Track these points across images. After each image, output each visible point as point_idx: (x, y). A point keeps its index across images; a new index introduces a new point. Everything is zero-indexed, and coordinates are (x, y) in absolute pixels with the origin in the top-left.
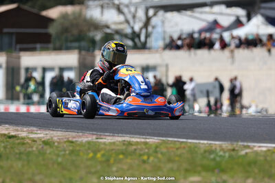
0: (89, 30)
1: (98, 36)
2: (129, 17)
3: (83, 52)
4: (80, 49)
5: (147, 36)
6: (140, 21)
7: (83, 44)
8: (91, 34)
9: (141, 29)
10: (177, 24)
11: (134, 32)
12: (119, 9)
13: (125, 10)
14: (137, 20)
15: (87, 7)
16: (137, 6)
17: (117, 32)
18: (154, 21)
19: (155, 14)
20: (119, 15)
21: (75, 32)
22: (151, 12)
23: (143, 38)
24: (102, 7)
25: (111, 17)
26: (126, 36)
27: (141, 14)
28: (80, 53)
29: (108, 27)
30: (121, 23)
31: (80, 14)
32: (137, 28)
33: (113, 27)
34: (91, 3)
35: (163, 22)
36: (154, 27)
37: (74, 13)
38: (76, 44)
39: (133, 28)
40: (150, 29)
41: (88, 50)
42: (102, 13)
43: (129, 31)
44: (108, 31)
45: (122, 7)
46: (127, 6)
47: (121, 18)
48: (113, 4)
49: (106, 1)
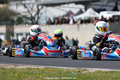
0: (11, 16)
1: (15, 19)
2: (30, 9)
3: (8, 26)
4: (7, 25)
5: (38, 18)
6: (35, 11)
7: (8, 22)
8: (12, 18)
9: (35, 15)
10: (52, 13)
11: (32, 17)
12: (25, 6)
13: (28, 6)
14: (33, 11)
15: (10, 5)
16: (33, 4)
17: (24, 17)
18: (41, 11)
19: (42, 8)
20: (25, 8)
21: (5, 17)
22: (40, 7)
23: (36, 19)
24: (17, 5)
25: (21, 10)
26: (28, 18)
27: (35, 8)
29: (19, 14)
30: (26, 12)
31: (7, 8)
32: (33, 15)
33: (22, 14)
34: (12, 3)
35: (46, 12)
36: (41, 14)
37: (4, 8)
38: (5, 22)
39: (31, 14)
40: (39, 15)
41: (10, 25)
42: (17, 7)
43: (29, 16)
44: (20, 16)
45: (26, 5)
46: (29, 4)
47: (26, 10)
48: (22, 3)
49: (19, 2)
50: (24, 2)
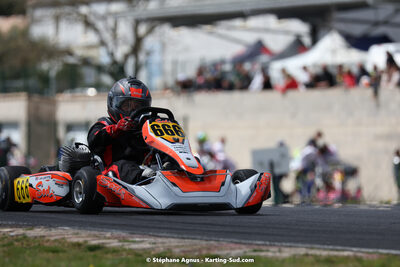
0: (39, 59)
2: (107, 36)
4: (29, 91)
5: (137, 68)
6: (125, 42)
7: (33, 82)
8: (45, 66)
9: (126, 57)
10: (187, 49)
11: (115, 63)
12: (88, 24)
13: (100, 25)
14: (120, 42)
17: (86, 62)
18: (150, 43)
19: (150, 31)
20: (86, 33)
21: (15, 62)
22: (142, 29)
23: (130, 70)
24: (57, 19)
26: (100, 69)
27: (125, 30)
28: (30, 97)
29: (69, 52)
30: (90, 47)
31: (25, 33)
32: (119, 55)
33: (79, 52)
35: (163, 46)
36: (148, 54)
37: (14, 29)
38: (20, 83)
39: (112, 55)
40: (142, 57)
41: (41, 92)
42: (57, 27)
43: (103, 58)
44: (71, 60)
45: (92, 19)
46: (104, 18)
47: (92, 38)
48: (79, 14)
49: (67, 9)
50: (84, 10)
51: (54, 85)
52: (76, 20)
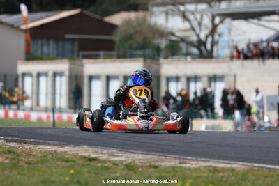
0: (154, 38)
1: (163, 43)
2: (195, 24)
3: (148, 61)
4: (145, 57)
5: (213, 44)
6: (206, 28)
7: (148, 51)
8: (156, 42)
9: (207, 37)
10: (244, 32)
11: (200, 40)
12: (185, 17)
13: (191, 17)
14: (203, 27)
15: (152, 14)
16: (202, 13)
17: (182, 40)
18: (221, 29)
19: (221, 22)
20: (184, 22)
21: (139, 39)
22: (217, 20)
23: (209, 46)
24: (167, 13)
25: (175, 24)
26: (191, 44)
27: (207, 21)
28: (145, 61)
29: (173, 34)
30: (186, 30)
31: (144, 20)
32: (203, 36)
33: (178, 34)
34: (155, 9)
35: (230, 30)
36: (220, 35)
37: (137, 19)
39: (198, 36)
40: (216, 37)
41: (153, 58)
42: (167, 19)
43: (194, 38)
44: (173, 38)
45: (187, 14)
46: (193, 13)
47: (187, 25)
48: (179, 10)
49: (171, 7)
50: (182, 8)
51: (162, 54)
52: (177, 14)
